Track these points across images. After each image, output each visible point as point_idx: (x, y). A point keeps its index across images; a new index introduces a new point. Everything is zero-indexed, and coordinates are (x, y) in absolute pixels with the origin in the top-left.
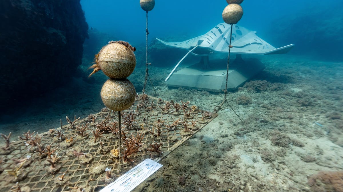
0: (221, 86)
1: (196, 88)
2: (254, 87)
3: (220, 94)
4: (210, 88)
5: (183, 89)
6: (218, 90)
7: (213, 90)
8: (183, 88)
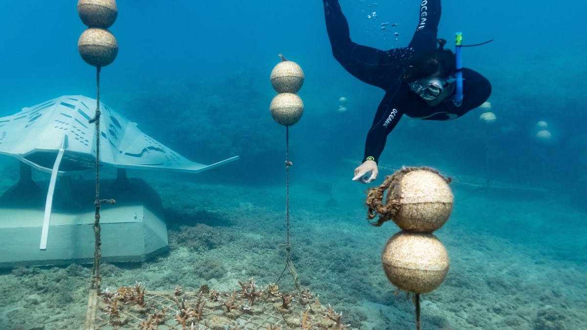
0: (143, 245)
1: (77, 261)
2: (200, 239)
3: (146, 264)
4: (119, 254)
5: (31, 270)
6: (139, 257)
7: (125, 258)
8: (28, 267)
